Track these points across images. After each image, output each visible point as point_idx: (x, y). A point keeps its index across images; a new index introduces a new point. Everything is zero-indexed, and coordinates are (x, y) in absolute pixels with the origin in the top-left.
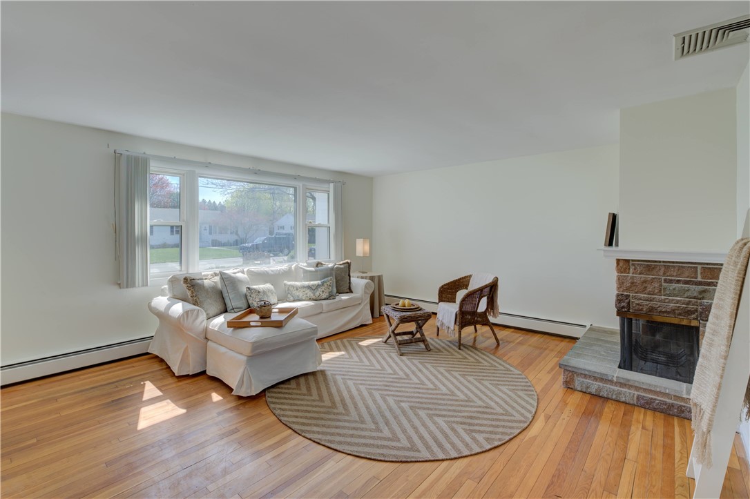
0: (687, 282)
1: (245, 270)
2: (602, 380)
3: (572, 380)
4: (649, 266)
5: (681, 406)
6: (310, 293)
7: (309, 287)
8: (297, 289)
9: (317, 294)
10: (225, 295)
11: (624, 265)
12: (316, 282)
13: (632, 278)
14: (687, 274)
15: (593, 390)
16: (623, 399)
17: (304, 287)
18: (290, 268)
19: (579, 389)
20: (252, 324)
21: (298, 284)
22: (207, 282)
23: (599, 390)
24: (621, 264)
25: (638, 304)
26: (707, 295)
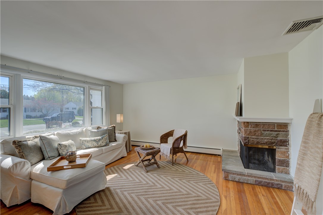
0: (271, 131)
1: (55, 133)
2: (240, 175)
3: (228, 176)
4: (257, 124)
5: (273, 183)
6: (95, 144)
7: (95, 140)
8: (88, 142)
9: (99, 144)
10: (43, 149)
11: (247, 124)
12: (99, 138)
13: (250, 129)
14: (271, 127)
15: (237, 180)
16: (249, 182)
17: (92, 141)
18: (82, 130)
19: (231, 180)
20: (65, 167)
21: (88, 139)
22: (30, 143)
23: (239, 179)
24: (245, 124)
25: (253, 141)
26: (279, 136)
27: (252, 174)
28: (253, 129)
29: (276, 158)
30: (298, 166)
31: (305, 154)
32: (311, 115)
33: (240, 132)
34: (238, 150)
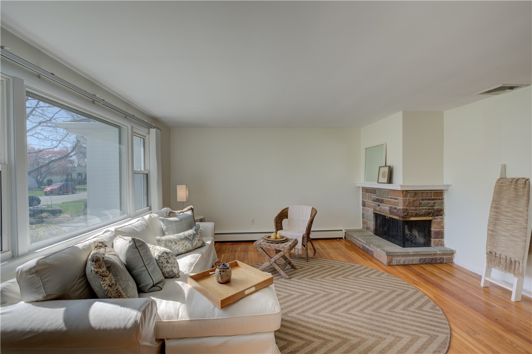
0: (429, 200)
3: (392, 260)
4: (416, 193)
5: (436, 258)
6: (188, 245)
7: (186, 238)
8: (176, 243)
9: (195, 243)
12: (190, 232)
13: (409, 200)
14: (429, 195)
15: (402, 263)
16: (414, 263)
17: (182, 239)
18: (146, 221)
19: (395, 264)
23: (404, 262)
24: (404, 193)
25: (411, 213)
26: (435, 204)
27: (418, 252)
28: (412, 199)
29: (432, 229)
30: (490, 233)
31: (497, 219)
32: (499, 180)
33: (380, 204)
34: (363, 228)
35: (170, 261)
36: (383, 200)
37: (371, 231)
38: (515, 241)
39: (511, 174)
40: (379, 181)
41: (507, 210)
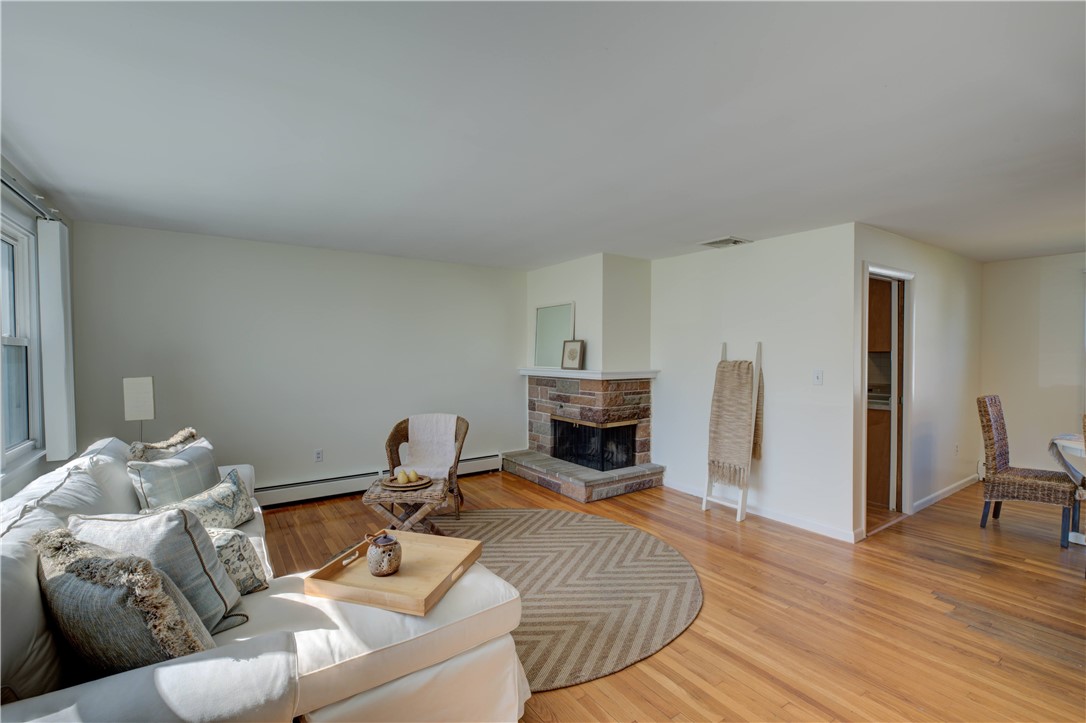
0: (634, 394)
4: (618, 384)
5: (644, 481)
13: (610, 395)
14: (634, 387)
15: (604, 496)
16: (619, 493)
19: (596, 499)
25: (613, 415)
26: (642, 401)
27: (623, 476)
28: (614, 394)
29: (637, 439)
30: (712, 435)
31: (719, 416)
32: (720, 363)
33: (563, 404)
34: (530, 448)
35: (246, 555)
36: (569, 397)
37: (546, 452)
38: (740, 443)
39: (732, 357)
40: (565, 366)
41: (731, 403)
